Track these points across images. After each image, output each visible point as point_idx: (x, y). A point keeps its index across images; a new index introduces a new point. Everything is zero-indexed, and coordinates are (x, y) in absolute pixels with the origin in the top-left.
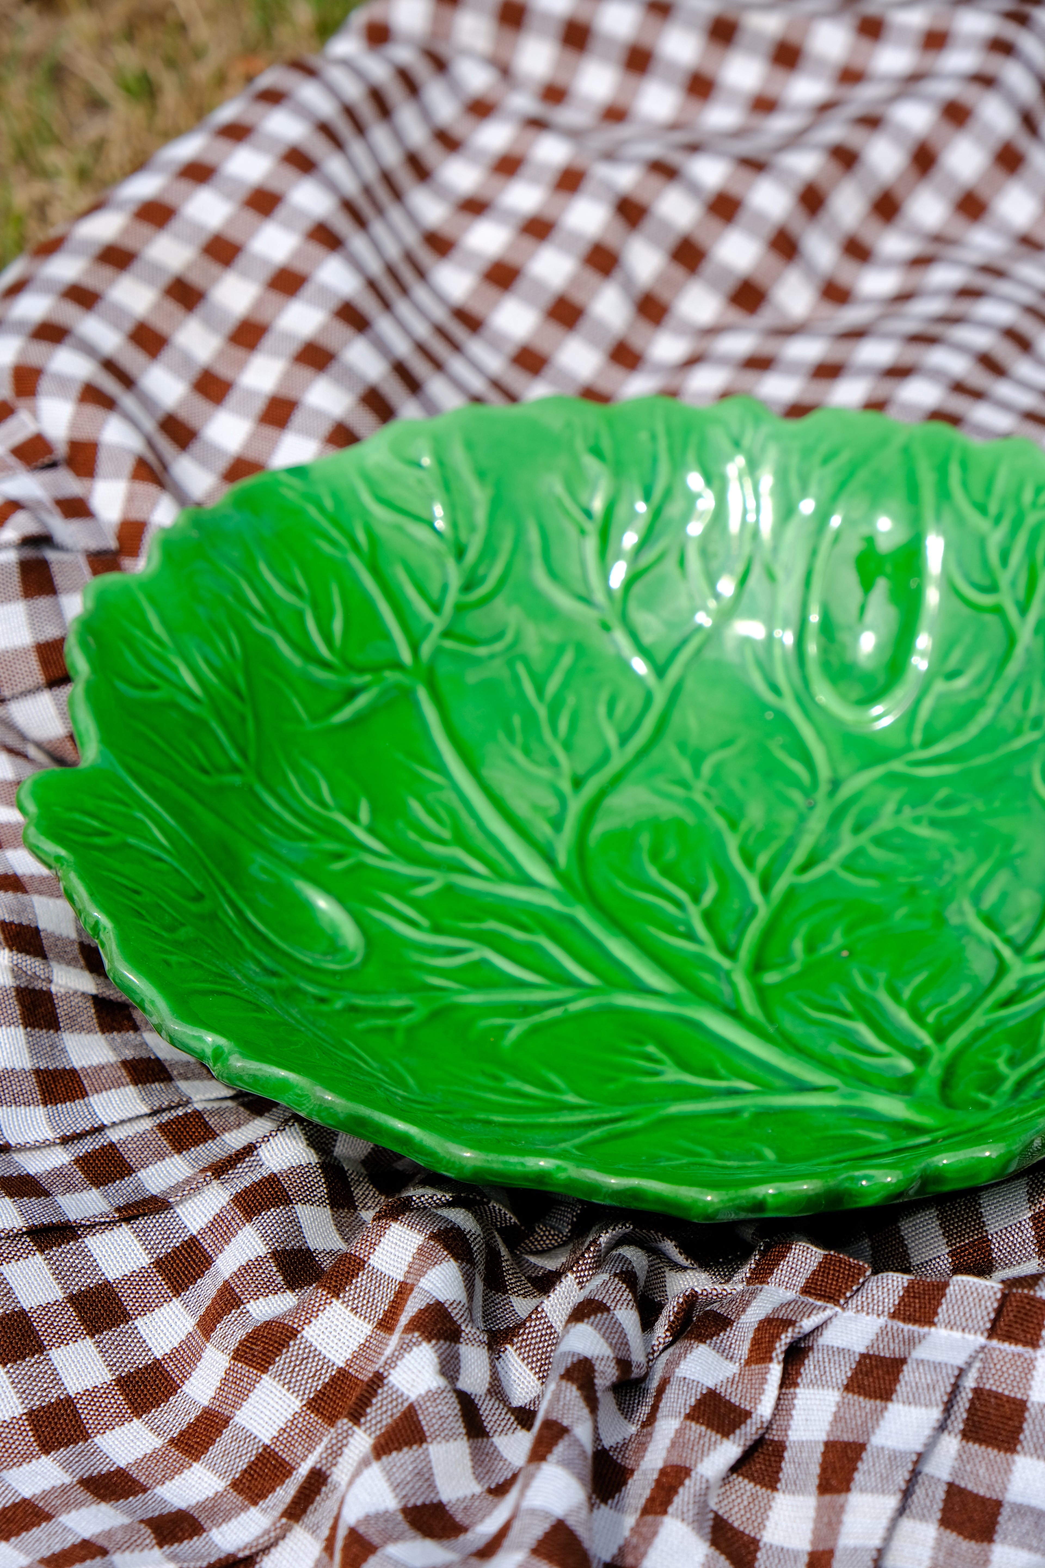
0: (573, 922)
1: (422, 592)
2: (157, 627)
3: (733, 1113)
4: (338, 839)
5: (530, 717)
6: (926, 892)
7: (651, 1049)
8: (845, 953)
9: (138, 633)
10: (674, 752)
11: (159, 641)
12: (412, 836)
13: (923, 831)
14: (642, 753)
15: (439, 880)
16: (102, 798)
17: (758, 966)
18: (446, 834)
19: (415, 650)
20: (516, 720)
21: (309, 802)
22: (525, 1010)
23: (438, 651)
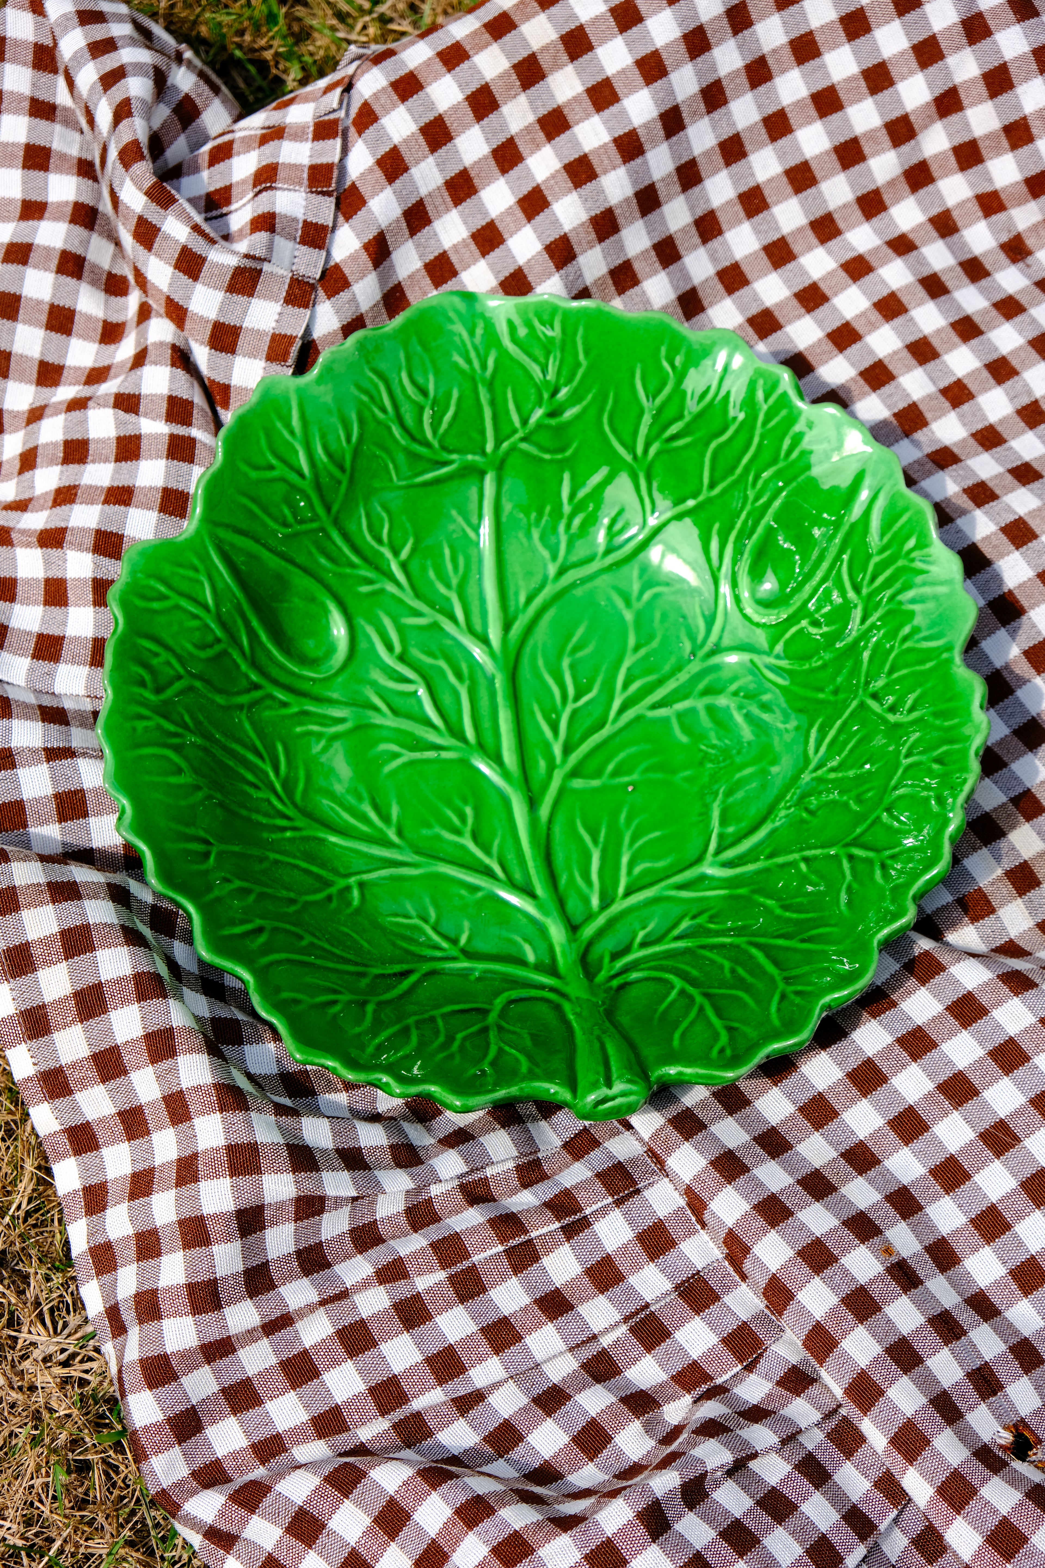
0: (491, 681)
1: (518, 409)
2: (296, 422)
3: (475, 889)
4: (377, 569)
5: (557, 512)
6: (709, 765)
7: (469, 811)
8: (630, 789)
9: (279, 425)
10: (635, 573)
11: (292, 433)
12: (432, 574)
13: (739, 718)
14: (617, 564)
15: (430, 616)
16: (180, 565)
17: (575, 773)
18: (454, 582)
19: (498, 443)
20: (548, 509)
21: (369, 538)
22: (418, 745)
23: (513, 449)
